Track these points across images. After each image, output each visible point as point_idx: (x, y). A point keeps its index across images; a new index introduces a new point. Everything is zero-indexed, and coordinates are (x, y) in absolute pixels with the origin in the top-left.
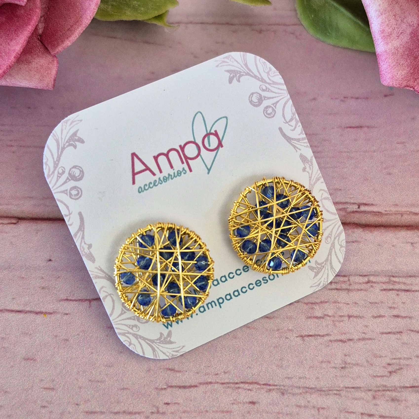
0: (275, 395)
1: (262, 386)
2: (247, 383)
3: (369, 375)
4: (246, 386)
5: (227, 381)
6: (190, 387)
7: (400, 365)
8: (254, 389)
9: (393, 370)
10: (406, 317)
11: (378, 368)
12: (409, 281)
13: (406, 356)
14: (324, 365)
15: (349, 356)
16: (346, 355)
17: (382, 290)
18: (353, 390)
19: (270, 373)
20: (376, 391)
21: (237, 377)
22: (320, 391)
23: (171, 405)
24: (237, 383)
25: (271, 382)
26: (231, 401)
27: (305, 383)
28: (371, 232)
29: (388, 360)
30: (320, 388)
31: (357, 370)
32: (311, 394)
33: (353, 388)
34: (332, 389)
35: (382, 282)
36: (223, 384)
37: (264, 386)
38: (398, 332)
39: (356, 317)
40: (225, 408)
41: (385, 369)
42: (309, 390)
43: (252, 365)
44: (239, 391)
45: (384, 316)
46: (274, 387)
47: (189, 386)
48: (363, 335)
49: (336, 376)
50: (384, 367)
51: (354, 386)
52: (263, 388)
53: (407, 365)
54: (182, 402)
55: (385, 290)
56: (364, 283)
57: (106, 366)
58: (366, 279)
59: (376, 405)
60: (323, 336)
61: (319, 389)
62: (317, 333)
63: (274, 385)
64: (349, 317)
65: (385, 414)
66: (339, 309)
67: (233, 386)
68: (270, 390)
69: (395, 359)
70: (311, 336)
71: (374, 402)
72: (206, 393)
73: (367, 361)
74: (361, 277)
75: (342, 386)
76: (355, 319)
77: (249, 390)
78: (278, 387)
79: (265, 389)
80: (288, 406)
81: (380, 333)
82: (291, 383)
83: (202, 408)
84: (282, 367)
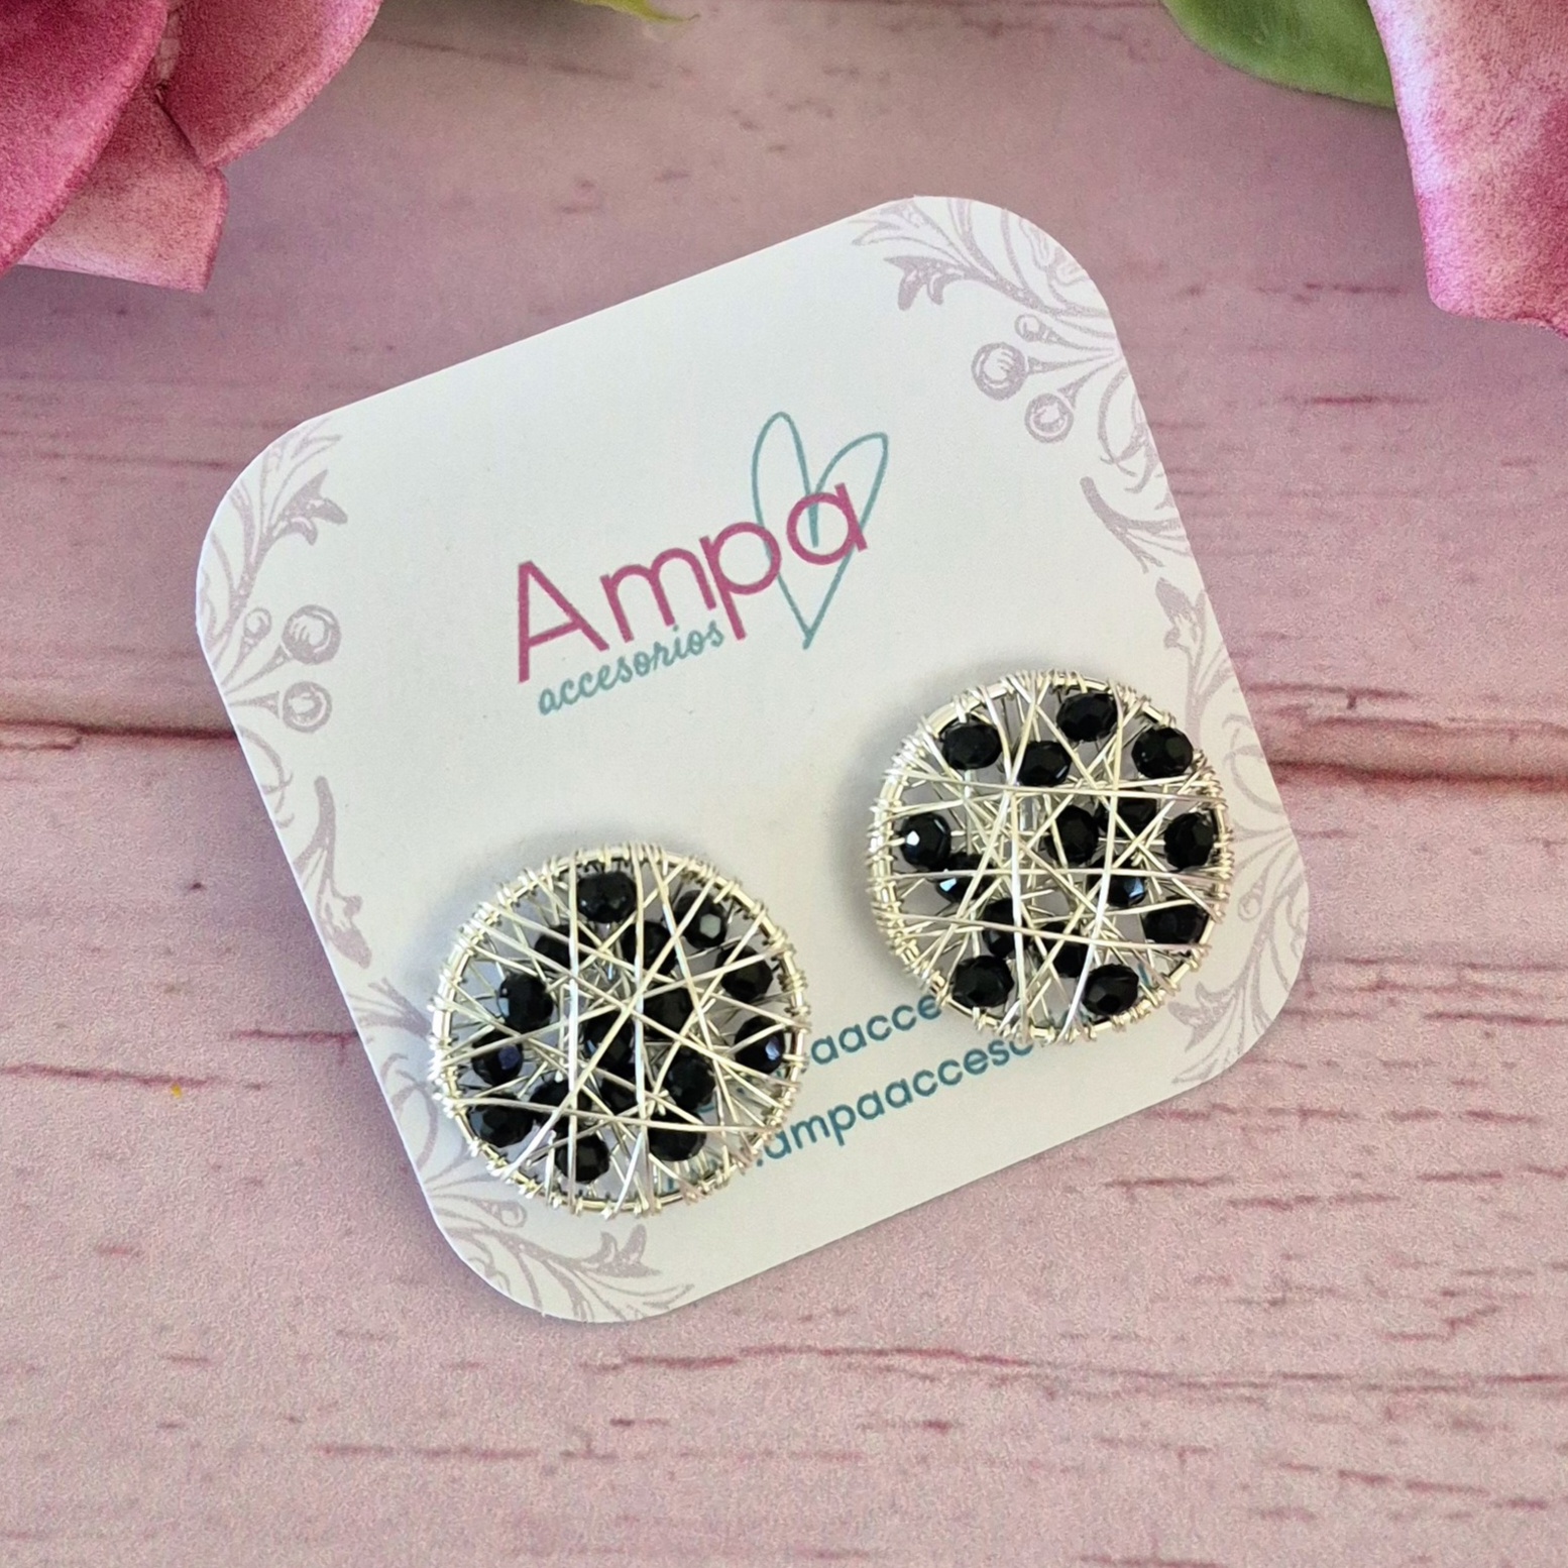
0: (1021, 1399)
1: (975, 1366)
2: (921, 1352)
3: (1375, 1331)
4: (916, 1363)
5: (842, 1343)
6: (711, 1362)
7: (1490, 1297)
8: (944, 1375)
9: (1464, 1315)
10: (1515, 1119)
11: (1406, 1304)
12: (1531, 983)
13: (1511, 1263)
14: (1205, 1292)
15: (1299, 1257)
16: (1289, 1258)
17: (1429, 1017)
18: (1310, 1384)
19: (1006, 1319)
20: (1396, 1392)
21: (880, 1328)
22: (1190, 1385)
23: (636, 1427)
24: (881, 1353)
25: (1007, 1352)
26: (858, 1416)
27: (1134, 1355)
28: (1396, 798)
29: (1443, 1278)
30: (1189, 1376)
31: (1327, 1314)
32: (1154, 1396)
33: (1312, 1377)
34: (1233, 1380)
35: (1429, 988)
36: (828, 1353)
37: (983, 1366)
38: (1484, 1175)
39: (1331, 1115)
40: (838, 1442)
41: (1434, 1311)
42: (1147, 1382)
43: (937, 1287)
44: (890, 1380)
45: (1435, 1114)
46: (1017, 1369)
47: (705, 1360)
48: (1353, 1182)
49: (1249, 1331)
50: (1428, 1302)
51: (1314, 1371)
52: (976, 1373)
53: (1516, 1297)
54: (677, 1416)
55: (1440, 1016)
56: (1362, 989)
57: (400, 1279)
58: (1370, 975)
59: (1395, 1441)
60: (1204, 1184)
61: (1185, 1381)
62: (1182, 1173)
63: (1021, 1363)
64: (1305, 1114)
65: (1429, 1475)
66: (1266, 1082)
67: (866, 1362)
68: (1004, 1380)
69: (1470, 1273)
70: (1159, 1182)
71: (1389, 1430)
72: (765, 1385)
73: (1369, 1281)
74: (1352, 968)
75: (1269, 1369)
76: (1324, 1125)
77: (925, 1377)
78: (1034, 1370)
79: (985, 1378)
80: (1068, 1440)
81: (1419, 1177)
82: (1080, 1357)
83: (752, 1440)
84: (1049, 1294)
